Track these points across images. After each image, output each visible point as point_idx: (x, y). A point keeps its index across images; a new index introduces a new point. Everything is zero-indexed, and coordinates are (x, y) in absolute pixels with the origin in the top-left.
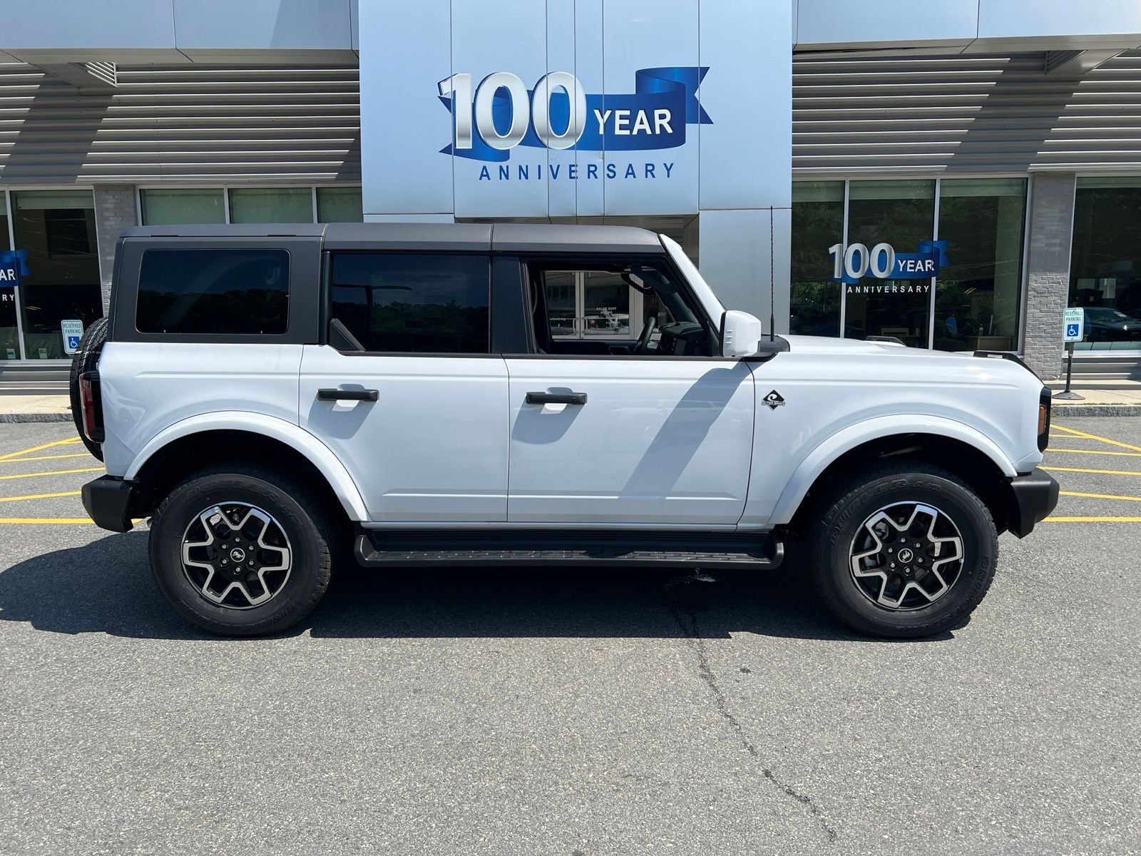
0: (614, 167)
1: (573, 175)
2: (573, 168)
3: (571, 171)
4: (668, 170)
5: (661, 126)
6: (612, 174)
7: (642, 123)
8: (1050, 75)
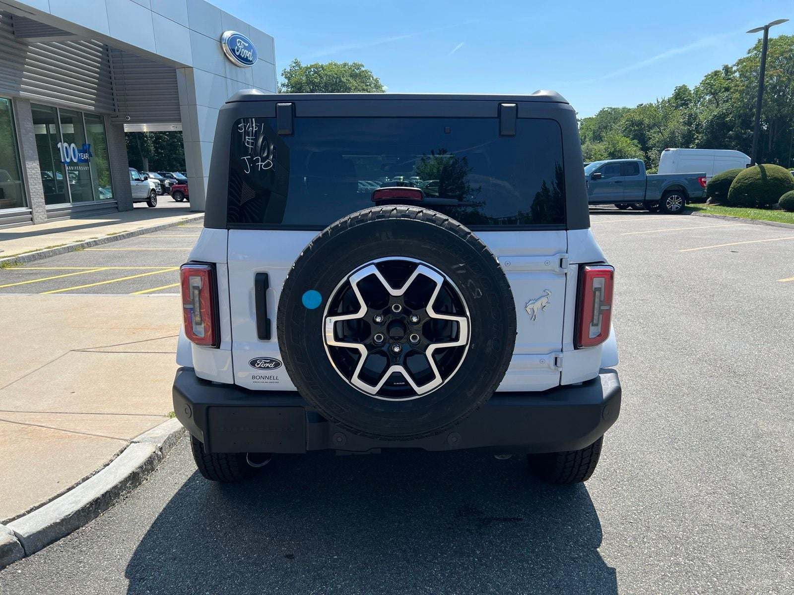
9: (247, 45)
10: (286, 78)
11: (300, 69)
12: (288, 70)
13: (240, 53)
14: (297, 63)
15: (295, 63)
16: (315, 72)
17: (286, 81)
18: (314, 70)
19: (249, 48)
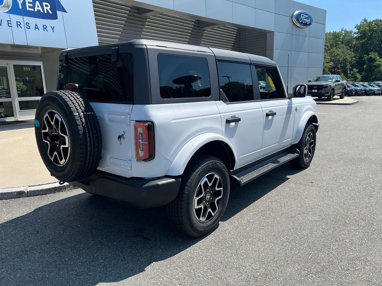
0: (29, 24)
1: (10, 25)
2: (9, 22)
3: (8, 23)
4: (53, 29)
5: (47, 10)
6: (28, 27)
7: (38, 7)
8: (141, 16)
9: (307, 16)
10: (357, 29)
11: (367, 23)
12: (359, 24)
13: (302, 21)
14: (365, 20)
15: (364, 20)
16: (375, 24)
17: (357, 31)
18: (375, 23)
19: (309, 17)
